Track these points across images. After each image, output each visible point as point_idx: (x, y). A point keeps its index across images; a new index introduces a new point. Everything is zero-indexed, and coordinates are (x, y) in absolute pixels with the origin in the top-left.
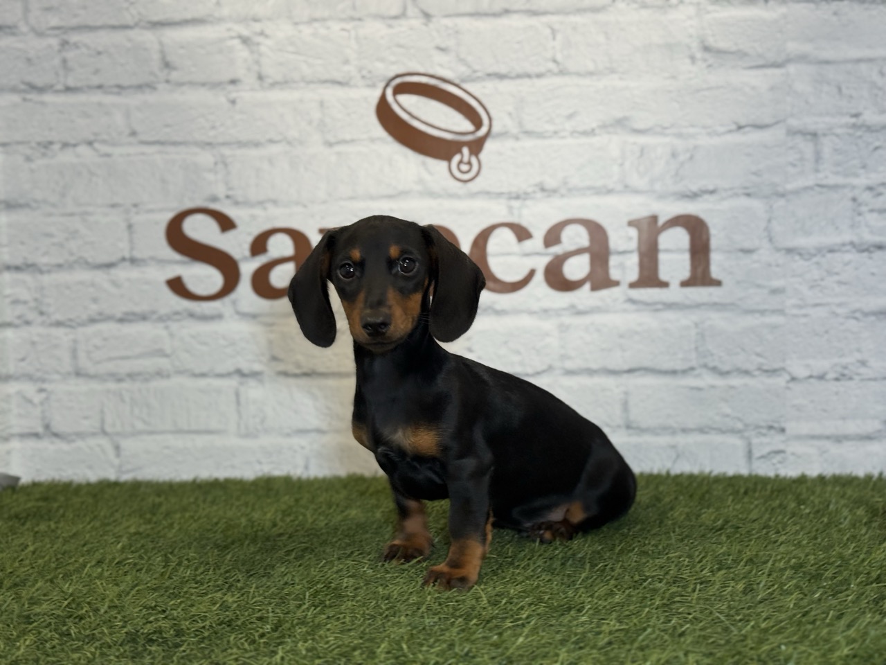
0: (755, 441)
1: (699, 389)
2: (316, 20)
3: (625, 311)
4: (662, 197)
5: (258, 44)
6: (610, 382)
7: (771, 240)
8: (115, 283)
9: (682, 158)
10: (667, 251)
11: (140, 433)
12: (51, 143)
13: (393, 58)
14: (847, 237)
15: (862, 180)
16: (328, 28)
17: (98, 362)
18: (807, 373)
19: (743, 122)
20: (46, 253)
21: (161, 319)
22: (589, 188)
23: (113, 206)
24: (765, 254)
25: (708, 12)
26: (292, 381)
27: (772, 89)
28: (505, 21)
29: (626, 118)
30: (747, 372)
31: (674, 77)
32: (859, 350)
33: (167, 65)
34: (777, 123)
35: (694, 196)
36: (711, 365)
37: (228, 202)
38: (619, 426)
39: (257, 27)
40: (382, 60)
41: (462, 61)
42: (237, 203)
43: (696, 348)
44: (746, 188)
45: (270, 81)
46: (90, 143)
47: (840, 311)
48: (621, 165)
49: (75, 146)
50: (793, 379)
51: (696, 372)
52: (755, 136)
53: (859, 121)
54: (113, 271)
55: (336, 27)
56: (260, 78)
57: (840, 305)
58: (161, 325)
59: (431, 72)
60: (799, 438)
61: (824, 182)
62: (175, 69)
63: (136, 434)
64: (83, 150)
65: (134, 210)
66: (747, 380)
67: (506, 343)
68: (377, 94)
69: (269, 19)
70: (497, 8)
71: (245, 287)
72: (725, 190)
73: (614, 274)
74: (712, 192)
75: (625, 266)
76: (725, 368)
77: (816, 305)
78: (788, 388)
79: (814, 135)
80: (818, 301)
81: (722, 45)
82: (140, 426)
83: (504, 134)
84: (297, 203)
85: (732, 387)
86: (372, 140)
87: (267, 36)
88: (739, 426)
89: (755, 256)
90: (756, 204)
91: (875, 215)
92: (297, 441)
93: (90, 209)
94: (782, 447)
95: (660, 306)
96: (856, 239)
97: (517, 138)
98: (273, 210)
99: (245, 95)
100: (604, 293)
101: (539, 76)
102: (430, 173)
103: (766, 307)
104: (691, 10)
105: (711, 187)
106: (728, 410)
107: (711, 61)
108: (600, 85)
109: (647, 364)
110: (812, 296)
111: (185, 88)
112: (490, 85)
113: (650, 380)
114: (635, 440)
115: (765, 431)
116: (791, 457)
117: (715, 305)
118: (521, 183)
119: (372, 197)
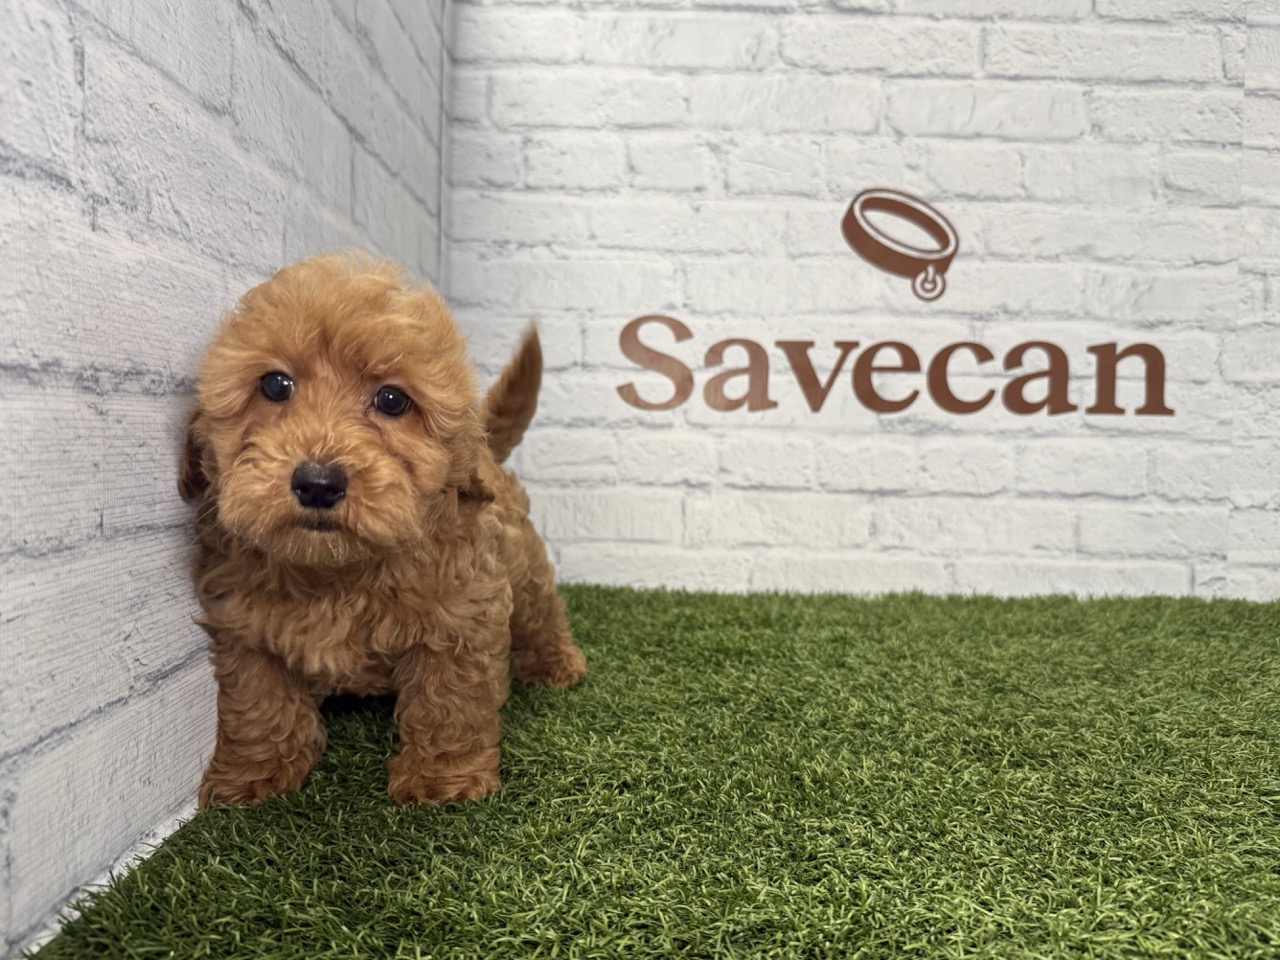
0: (1199, 567)
1: (1149, 515)
2: (786, 131)
3: (1081, 435)
4: (1120, 325)
5: (727, 153)
6: (1063, 505)
7: (1221, 373)
8: (564, 388)
9: (1142, 288)
10: (1121, 378)
11: (582, 540)
12: (507, 242)
13: (862, 174)
16: (799, 141)
17: (544, 467)
18: (1249, 503)
19: (1199, 258)
20: (495, 354)
21: (610, 426)
22: (1053, 313)
23: (568, 310)
24: (1216, 386)
25: (1170, 151)
26: (738, 493)
27: (1226, 228)
28: (976, 144)
29: (1090, 247)
30: (1194, 500)
31: (1136, 210)
33: (632, 169)
34: (1230, 261)
35: (1151, 326)
36: (1161, 491)
37: (685, 310)
38: (1070, 550)
39: (727, 135)
40: (851, 174)
41: (932, 180)
42: (694, 312)
43: (1148, 475)
44: (1200, 321)
45: (735, 190)
46: (548, 245)
48: (1083, 291)
49: (532, 246)
50: (1236, 508)
51: (1145, 499)
52: (1209, 272)
54: (564, 376)
55: (807, 139)
56: (727, 186)
58: (610, 432)
59: (899, 189)
60: (1239, 565)
61: (1272, 320)
62: (639, 173)
63: (578, 540)
64: (541, 251)
65: (588, 314)
66: (1194, 508)
67: (960, 463)
68: (844, 207)
69: (740, 128)
70: (969, 130)
71: (697, 396)
72: (1181, 322)
73: (1073, 398)
74: (1168, 323)
75: (1082, 391)
76: (1174, 495)
77: (1261, 437)
78: (1231, 517)
79: (1264, 275)
80: (1262, 434)
81: (1183, 183)
82: (582, 532)
83: (971, 254)
84: (756, 315)
85: (1180, 514)
86: (837, 254)
87: (736, 145)
88: (1184, 552)
89: (1206, 388)
90: (1210, 338)
92: (742, 554)
93: (546, 311)
94: (1222, 574)
95: (1115, 433)
97: (983, 260)
98: (730, 321)
99: (710, 204)
100: (1063, 418)
101: (1008, 199)
102: (894, 290)
103: (1215, 437)
104: (1155, 148)
105: (1167, 319)
107: (1171, 197)
108: (1066, 213)
109: (1100, 488)
110: (1256, 428)
111: (649, 193)
112: (959, 205)
113: (1103, 506)
114: (1084, 564)
115: (1208, 558)
116: (1231, 585)
117: (1167, 433)
118: (984, 304)
119: (832, 312)
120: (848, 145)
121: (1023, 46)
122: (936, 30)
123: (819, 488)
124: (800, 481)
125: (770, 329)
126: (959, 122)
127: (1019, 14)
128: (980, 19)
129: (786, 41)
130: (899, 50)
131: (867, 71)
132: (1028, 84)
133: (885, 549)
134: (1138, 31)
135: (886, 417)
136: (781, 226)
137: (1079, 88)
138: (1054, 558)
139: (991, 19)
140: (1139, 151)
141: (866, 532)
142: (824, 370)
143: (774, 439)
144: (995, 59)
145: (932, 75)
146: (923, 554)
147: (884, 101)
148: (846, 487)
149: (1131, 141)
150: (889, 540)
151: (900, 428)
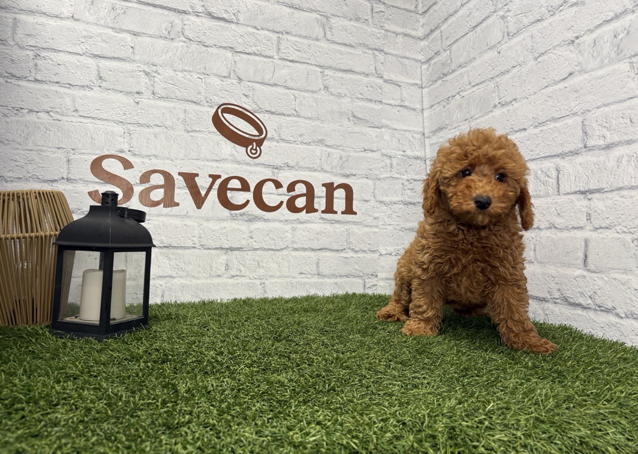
0: (367, 281)
1: (347, 258)
2: (185, 71)
3: (319, 223)
4: (335, 175)
6: (312, 254)
7: (375, 197)
9: (344, 159)
10: (336, 198)
12: (22, 109)
13: (223, 96)
14: (400, 199)
15: (405, 177)
16: (192, 76)
19: (366, 148)
22: (307, 168)
23: (59, 148)
24: (373, 203)
25: (355, 102)
27: (376, 136)
28: (275, 89)
29: (323, 140)
30: (365, 251)
31: (342, 126)
32: (403, 244)
33: (100, 78)
34: (378, 150)
35: (347, 176)
36: (352, 248)
37: (130, 153)
38: (315, 275)
39: (154, 68)
40: (217, 95)
41: (255, 102)
42: (135, 155)
43: (346, 241)
44: (366, 175)
45: (159, 96)
46: (48, 112)
47: (397, 227)
48: (320, 159)
49: (38, 112)
50: (381, 255)
51: (346, 251)
52: (370, 154)
53: (405, 154)
55: (196, 76)
56: (153, 93)
57: (397, 225)
59: (240, 105)
60: (382, 279)
61: (393, 176)
66: (365, 255)
67: (268, 234)
68: (214, 110)
69: (161, 66)
70: (271, 82)
71: (135, 198)
72: (359, 175)
74: (354, 175)
75: (320, 203)
76: (357, 249)
77: (390, 225)
78: (379, 258)
79: (390, 157)
80: (390, 223)
81: (360, 116)
83: (272, 139)
85: (359, 258)
86: (210, 132)
87: (159, 74)
88: (361, 274)
89: (369, 203)
90: (370, 182)
91: (409, 191)
92: (159, 282)
93: (44, 148)
94: (376, 283)
95: (333, 222)
96: (403, 200)
97: (278, 142)
99: (144, 101)
100: (311, 215)
101: (289, 116)
102: (237, 152)
103: (372, 224)
104: (349, 100)
105: (354, 173)
106: (357, 268)
107: (356, 122)
108: (313, 124)
109: (327, 247)
110: (388, 221)
111: (109, 91)
112: (267, 116)
113: (328, 254)
114: (321, 280)
115: (370, 277)
116: (379, 288)
117: (354, 222)
118: (279, 162)
119: (208, 161)
120: (216, 81)
121: (295, 47)
122: (257, 34)
123: (200, 247)
124: (190, 244)
125: (176, 166)
126: (267, 77)
127: (294, 34)
128: (277, 33)
129: (185, 27)
130: (240, 40)
131: (225, 48)
132: (298, 65)
133: (233, 276)
134: (343, 49)
135: (233, 212)
136: (182, 116)
137: (319, 69)
138: (308, 278)
139: (282, 33)
140: (343, 100)
141: (224, 269)
143: (177, 222)
144: (283, 51)
145: (255, 54)
146: (250, 279)
147: (233, 63)
148: (214, 247)
149: (340, 96)
150: (234, 272)
151: (241, 218)
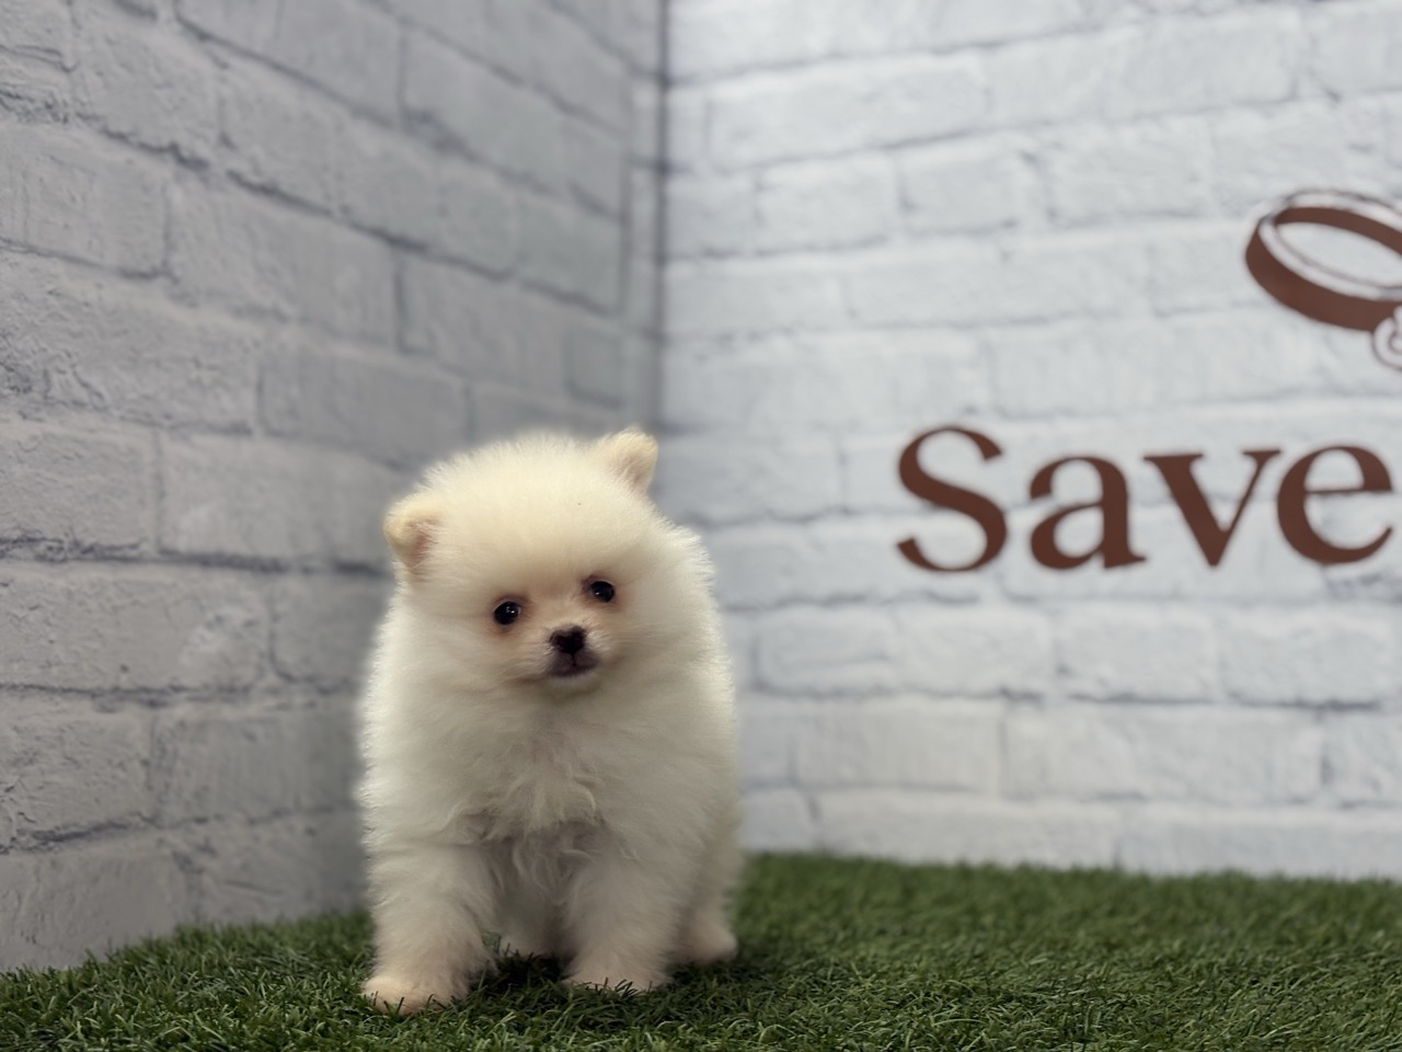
2: (1144, 116)
5: (1050, 162)
8: (816, 546)
11: (848, 785)
16: (1166, 129)
17: (791, 670)
21: (884, 602)
23: (817, 427)
26: (1090, 710)
33: (907, 206)
37: (994, 415)
39: (1049, 135)
42: (1008, 417)
45: (1068, 218)
46: (789, 332)
49: (767, 336)
54: (816, 528)
55: (1178, 125)
56: (1052, 214)
58: (885, 612)
62: (918, 210)
63: (842, 786)
64: (778, 341)
65: (848, 432)
71: (1017, 550)
82: (849, 773)
84: (1105, 413)
86: (1237, 305)
92: (1099, 812)
98: (1065, 427)
99: (1026, 245)
102: (1339, 356)
111: (933, 240)
119: (1234, 400)
120: (1245, 124)
123: (1227, 700)
124: (1189, 687)
125: (1133, 434)
133: (1347, 806)
136: (1141, 269)
141: (1314, 776)
142: (1224, 498)
147: (1306, 46)
148: (1273, 697)
151: (1364, 591)
